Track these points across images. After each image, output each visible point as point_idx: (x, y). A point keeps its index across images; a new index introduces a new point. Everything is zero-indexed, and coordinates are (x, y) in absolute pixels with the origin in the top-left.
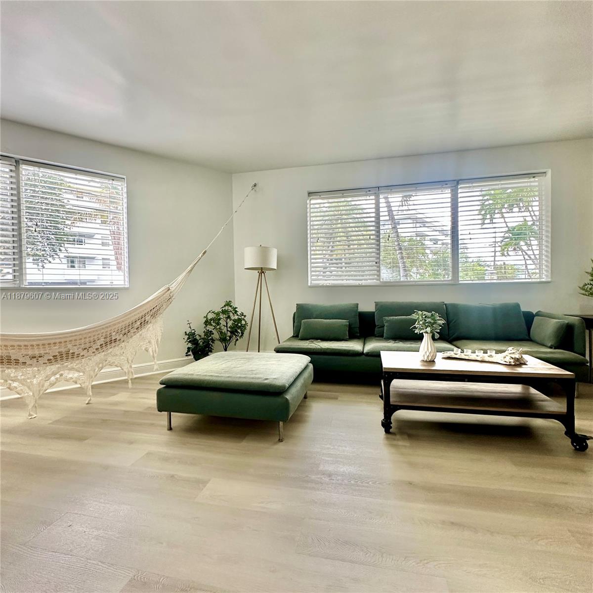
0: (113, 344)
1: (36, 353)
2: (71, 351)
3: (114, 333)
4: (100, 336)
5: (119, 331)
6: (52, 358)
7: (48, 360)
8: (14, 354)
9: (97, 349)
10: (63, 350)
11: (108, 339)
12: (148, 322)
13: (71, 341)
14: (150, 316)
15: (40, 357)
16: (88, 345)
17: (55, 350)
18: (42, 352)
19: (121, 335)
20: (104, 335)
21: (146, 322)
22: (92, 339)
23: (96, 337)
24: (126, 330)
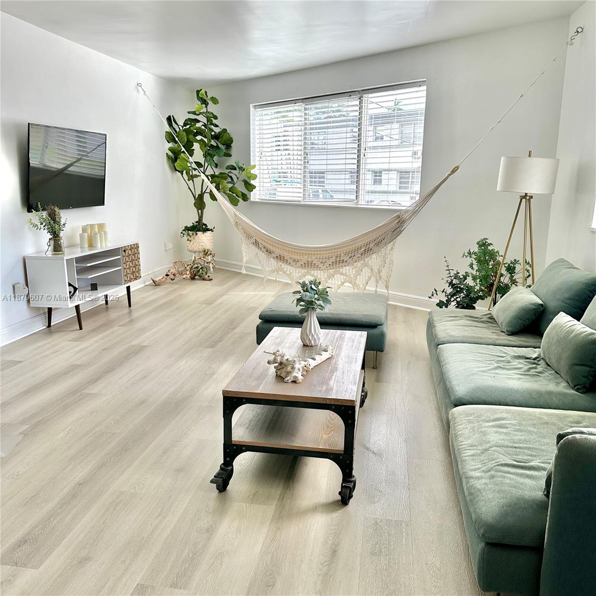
0: (341, 265)
1: (297, 257)
2: (314, 262)
3: (343, 255)
4: (333, 254)
5: (347, 253)
6: (303, 264)
7: (302, 265)
8: (286, 255)
9: (330, 265)
10: (310, 260)
11: (338, 260)
12: (371, 249)
13: (314, 254)
14: (374, 244)
15: (298, 261)
16: (324, 261)
17: (305, 259)
18: (299, 258)
19: (348, 258)
20: (336, 254)
21: (369, 249)
22: (327, 255)
23: (330, 255)
24: (353, 254)
